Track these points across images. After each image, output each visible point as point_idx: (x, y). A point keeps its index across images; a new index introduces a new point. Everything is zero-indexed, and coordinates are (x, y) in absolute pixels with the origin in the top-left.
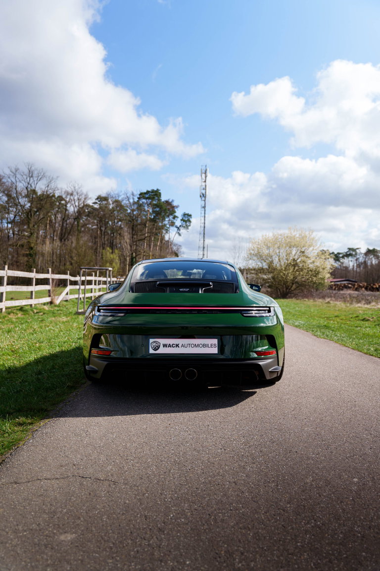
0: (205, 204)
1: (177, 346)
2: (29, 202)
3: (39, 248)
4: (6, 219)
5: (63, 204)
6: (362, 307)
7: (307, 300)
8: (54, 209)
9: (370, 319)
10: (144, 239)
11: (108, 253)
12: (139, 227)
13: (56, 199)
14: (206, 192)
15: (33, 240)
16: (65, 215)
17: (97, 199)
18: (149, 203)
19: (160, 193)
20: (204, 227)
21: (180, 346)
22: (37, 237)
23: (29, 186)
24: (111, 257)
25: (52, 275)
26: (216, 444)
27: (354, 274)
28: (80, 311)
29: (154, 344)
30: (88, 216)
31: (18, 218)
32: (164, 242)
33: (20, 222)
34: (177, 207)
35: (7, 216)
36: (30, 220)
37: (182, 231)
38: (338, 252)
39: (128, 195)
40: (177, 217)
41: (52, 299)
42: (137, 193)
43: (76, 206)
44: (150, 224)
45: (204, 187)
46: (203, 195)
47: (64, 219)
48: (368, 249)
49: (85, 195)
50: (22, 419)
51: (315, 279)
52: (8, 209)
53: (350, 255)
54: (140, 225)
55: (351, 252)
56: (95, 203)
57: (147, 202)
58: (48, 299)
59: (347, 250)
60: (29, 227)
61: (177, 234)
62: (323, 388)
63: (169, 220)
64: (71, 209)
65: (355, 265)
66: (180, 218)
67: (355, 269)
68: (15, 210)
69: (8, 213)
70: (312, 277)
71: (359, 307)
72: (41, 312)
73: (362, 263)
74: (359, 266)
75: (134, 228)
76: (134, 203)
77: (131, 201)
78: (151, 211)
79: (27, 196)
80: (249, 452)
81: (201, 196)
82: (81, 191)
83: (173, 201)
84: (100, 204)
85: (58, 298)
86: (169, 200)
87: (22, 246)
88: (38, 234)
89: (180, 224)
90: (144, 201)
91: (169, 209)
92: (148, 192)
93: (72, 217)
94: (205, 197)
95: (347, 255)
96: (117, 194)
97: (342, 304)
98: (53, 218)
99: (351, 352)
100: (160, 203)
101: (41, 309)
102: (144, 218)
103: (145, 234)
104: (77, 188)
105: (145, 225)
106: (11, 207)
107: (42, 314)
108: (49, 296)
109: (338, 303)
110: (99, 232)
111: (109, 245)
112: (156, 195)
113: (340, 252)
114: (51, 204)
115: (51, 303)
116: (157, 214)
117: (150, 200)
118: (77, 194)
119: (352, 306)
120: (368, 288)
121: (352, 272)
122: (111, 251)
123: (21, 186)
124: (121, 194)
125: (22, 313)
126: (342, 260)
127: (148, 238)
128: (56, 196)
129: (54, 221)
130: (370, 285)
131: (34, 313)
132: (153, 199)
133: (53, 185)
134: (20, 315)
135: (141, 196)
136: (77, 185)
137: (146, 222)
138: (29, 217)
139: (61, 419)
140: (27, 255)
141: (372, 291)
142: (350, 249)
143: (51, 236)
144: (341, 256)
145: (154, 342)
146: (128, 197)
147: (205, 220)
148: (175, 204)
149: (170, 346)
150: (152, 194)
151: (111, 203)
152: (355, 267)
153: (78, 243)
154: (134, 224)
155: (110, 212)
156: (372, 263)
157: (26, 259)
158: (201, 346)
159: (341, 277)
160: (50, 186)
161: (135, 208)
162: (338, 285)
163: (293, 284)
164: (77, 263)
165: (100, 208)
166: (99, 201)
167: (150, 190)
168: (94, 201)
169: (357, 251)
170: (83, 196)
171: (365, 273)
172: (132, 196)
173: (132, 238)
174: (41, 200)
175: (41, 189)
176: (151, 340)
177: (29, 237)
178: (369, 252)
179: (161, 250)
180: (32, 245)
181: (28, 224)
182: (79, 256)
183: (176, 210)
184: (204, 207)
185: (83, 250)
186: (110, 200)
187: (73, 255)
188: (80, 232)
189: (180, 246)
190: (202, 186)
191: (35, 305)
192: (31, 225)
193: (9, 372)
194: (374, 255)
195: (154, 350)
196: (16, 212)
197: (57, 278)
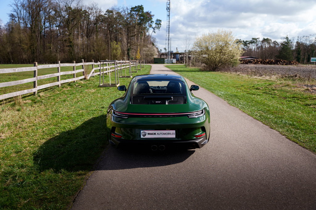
0: (169, 14)
1: (155, 134)
2: (67, 14)
3: (75, 42)
4: (55, 25)
5: (87, 15)
6: (257, 79)
7: (226, 72)
8: (82, 18)
9: (260, 88)
10: (135, 35)
11: (114, 44)
12: (131, 28)
13: (83, 12)
14: (170, 7)
15: (71, 37)
16: (88, 22)
17: (107, 12)
18: (137, 13)
19: (143, 7)
20: (169, 28)
21: (156, 134)
22: (74, 36)
23: (67, 5)
24: (116, 47)
25: (85, 63)
26: (174, 188)
27: (255, 53)
28: (101, 85)
29: (143, 133)
30: (102, 22)
31: (62, 24)
32: (146, 36)
33: (63, 26)
34: (153, 16)
35: (55, 22)
36: (69, 25)
37: (156, 30)
38: (246, 40)
39: (124, 9)
40: (153, 22)
41: (85, 77)
42: (130, 8)
43: (94, 16)
44: (137, 26)
45: (169, 3)
46: (168, 8)
47: (88, 24)
48: (264, 38)
49: (100, 10)
50: (80, 172)
51: (232, 60)
52: (56, 19)
53: (253, 42)
54: (132, 27)
55: (254, 41)
56: (105, 14)
57: (136, 13)
58: (83, 77)
59: (252, 40)
60: (68, 29)
61: (153, 32)
62: (229, 147)
63: (149, 24)
64: (92, 18)
65: (256, 48)
66: (155, 22)
67: (256, 50)
68: (59, 19)
69: (56, 21)
70: (230, 59)
71: (256, 78)
72: (79, 85)
73: (260, 47)
74: (258, 48)
75: (129, 29)
76: (128, 14)
77: (126, 12)
78: (138, 18)
79: (66, 11)
80: (190, 194)
81: (167, 9)
82: (97, 7)
83: (151, 12)
84: (108, 15)
85: (88, 76)
86: (148, 11)
87: (66, 41)
88: (74, 33)
89: (155, 26)
90: (134, 12)
91: (148, 17)
92: (136, 7)
93: (93, 23)
94: (169, 9)
95: (251, 42)
96: (118, 8)
97: (246, 76)
98: (82, 23)
99: (247, 118)
100: (143, 14)
101: (80, 83)
102: (134, 22)
103: (135, 33)
104: (94, 5)
105: (135, 27)
106: (57, 17)
107: (80, 87)
108: (84, 75)
109: (244, 75)
110: (108, 32)
111: (115, 39)
112: (141, 9)
113: (247, 40)
114: (80, 15)
115: (85, 79)
116: (142, 20)
117: (137, 12)
118: (95, 9)
119: (252, 77)
120: (262, 62)
121: (254, 52)
122: (116, 43)
123: (62, 5)
124: (120, 8)
125: (70, 87)
126: (248, 45)
127: (137, 35)
128: (83, 10)
129: (82, 25)
130: (264, 60)
131: (76, 86)
132: (139, 11)
133: (80, 4)
134: (69, 88)
135: (132, 10)
136: (94, 4)
137: (135, 25)
138: (68, 23)
139: (99, 171)
140: (69, 46)
141: (265, 64)
142: (253, 39)
143: (81, 34)
144: (248, 42)
145: (143, 132)
146: (124, 10)
147: (169, 23)
148: (152, 14)
149: (151, 134)
150: (138, 8)
151: (115, 14)
152: (256, 49)
153: (97, 38)
154: (129, 27)
155: (114, 20)
156: (265, 47)
157: (68, 48)
158: (167, 134)
159: (248, 56)
160: (79, 5)
161: (129, 17)
162: (245, 60)
163: (219, 63)
164: (97, 50)
165: (109, 17)
166: (108, 13)
167: (137, 6)
168: (105, 13)
169: (258, 40)
170: (98, 10)
171: (261, 53)
172: (127, 10)
173: (128, 35)
174: (75, 13)
175: (74, 6)
176: (142, 131)
177: (69, 35)
178: (264, 40)
179: (144, 42)
180: (71, 40)
181: (68, 27)
182: (98, 46)
183: (153, 17)
184: (169, 16)
185: (100, 43)
186: (114, 12)
187: (95, 45)
188: (98, 32)
189: (155, 38)
190: (167, 2)
191: (76, 81)
192: (70, 28)
193: (69, 134)
194: (267, 42)
195: (143, 136)
196: (60, 20)
197: (87, 64)
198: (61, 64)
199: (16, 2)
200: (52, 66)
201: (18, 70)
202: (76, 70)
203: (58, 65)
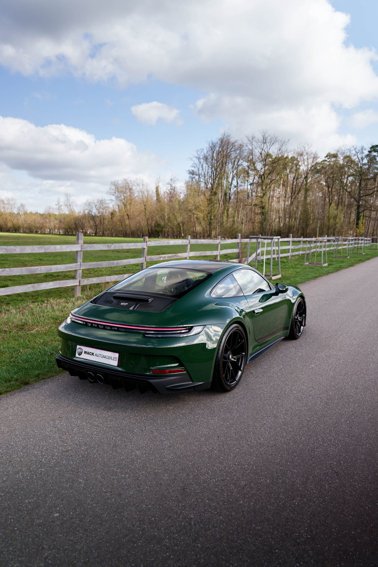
5: (295, 164)
13: (289, 160)
15: (265, 199)
17: (327, 156)
21: (94, 354)
23: (263, 151)
24: (334, 214)
25: (242, 240)
29: (79, 350)
36: (263, 182)
42: (369, 147)
56: (324, 161)
60: (262, 188)
75: (361, 183)
82: (311, 151)
84: (329, 162)
85: (246, 260)
87: (256, 205)
90: (375, 153)
104: (306, 148)
114: (284, 166)
118: (307, 154)
122: (335, 207)
124: (352, 149)
128: (290, 157)
133: (284, 148)
135: (372, 149)
136: (306, 146)
138: (263, 179)
140: (260, 214)
145: (79, 348)
149: (88, 353)
151: (341, 159)
153: (306, 201)
154: (361, 179)
158: (107, 357)
165: (330, 165)
166: (329, 159)
168: (324, 159)
170: (313, 155)
173: (359, 193)
175: (275, 152)
176: (78, 347)
177: (262, 197)
180: (265, 204)
181: (262, 185)
186: (340, 156)
188: (308, 190)
195: (79, 354)
197: (245, 242)
198: (191, 240)
199: (199, 153)
200: (175, 243)
201: (115, 246)
202: (221, 250)
203: (186, 242)
